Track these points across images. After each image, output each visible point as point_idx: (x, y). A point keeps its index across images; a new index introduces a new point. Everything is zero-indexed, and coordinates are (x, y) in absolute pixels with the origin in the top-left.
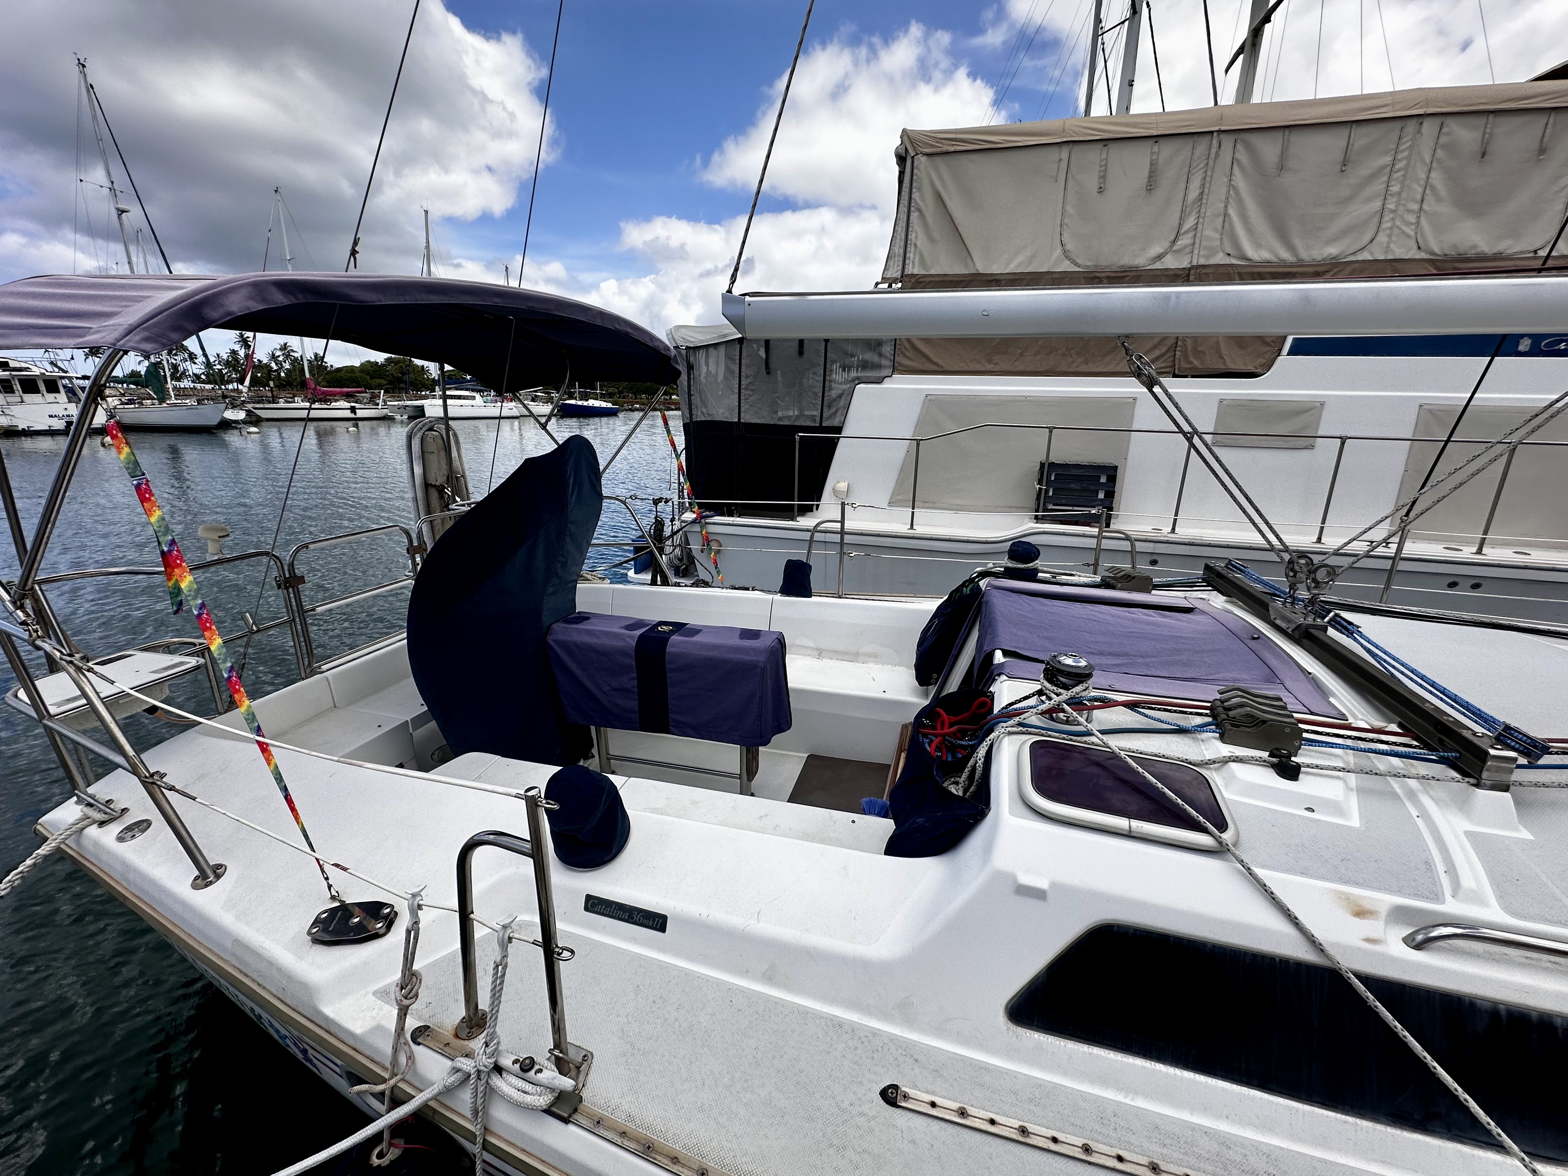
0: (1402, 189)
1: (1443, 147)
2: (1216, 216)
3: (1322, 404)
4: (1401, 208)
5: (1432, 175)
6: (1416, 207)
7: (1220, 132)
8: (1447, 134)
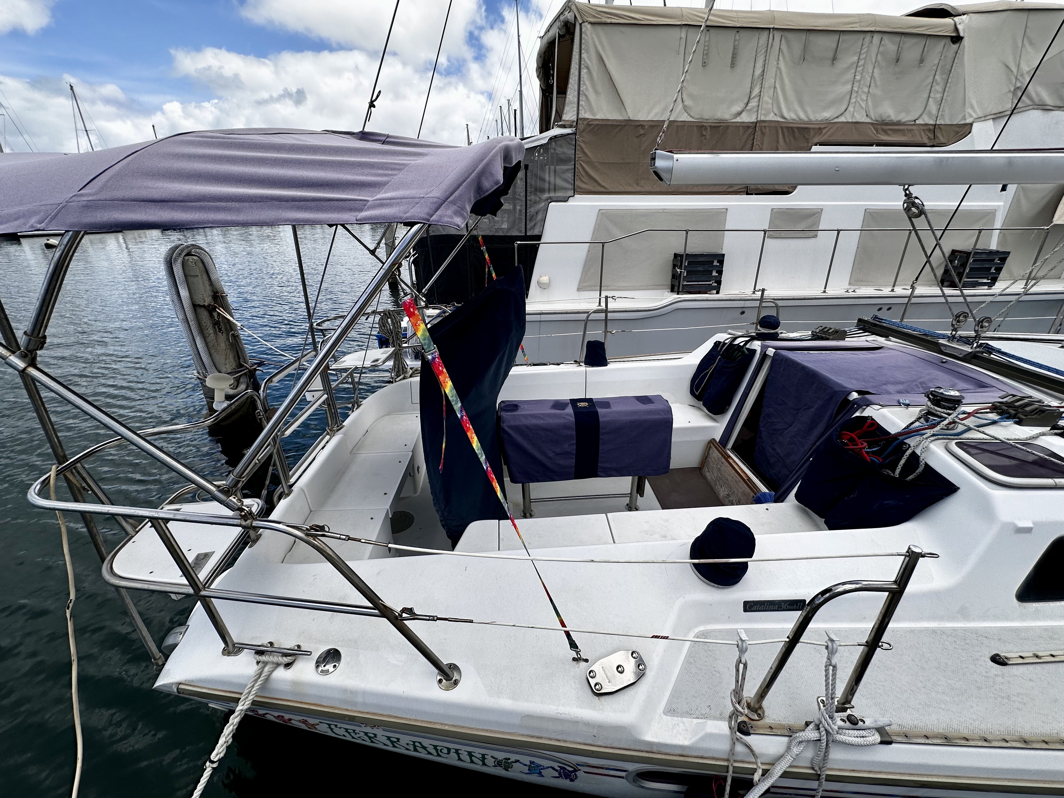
0: (861, 78)
1: (881, 53)
2: (770, 88)
3: (822, 210)
4: (860, 90)
5: (875, 71)
6: (867, 90)
7: (774, 29)
8: (883, 45)
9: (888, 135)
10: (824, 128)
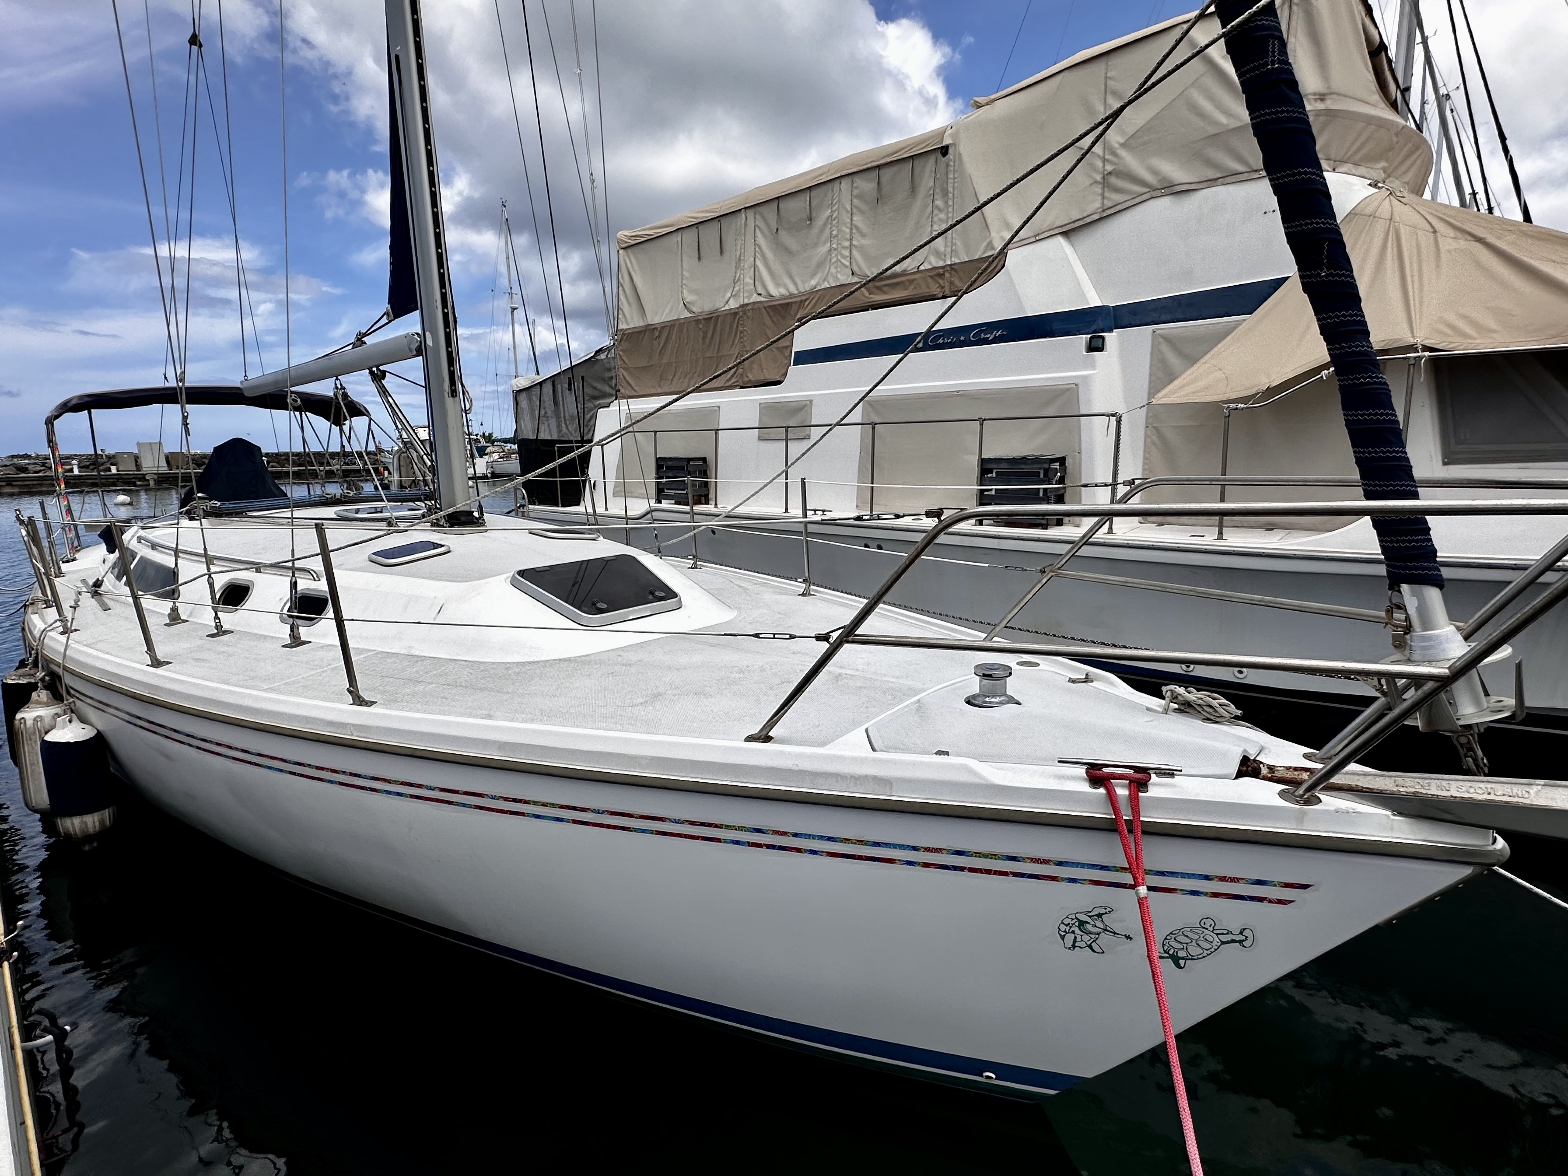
0: (838, 232)
1: (856, 197)
2: (750, 268)
3: (811, 401)
4: (840, 246)
5: (855, 218)
6: (847, 244)
7: (746, 208)
8: (856, 188)
9: (885, 293)
10: (806, 300)
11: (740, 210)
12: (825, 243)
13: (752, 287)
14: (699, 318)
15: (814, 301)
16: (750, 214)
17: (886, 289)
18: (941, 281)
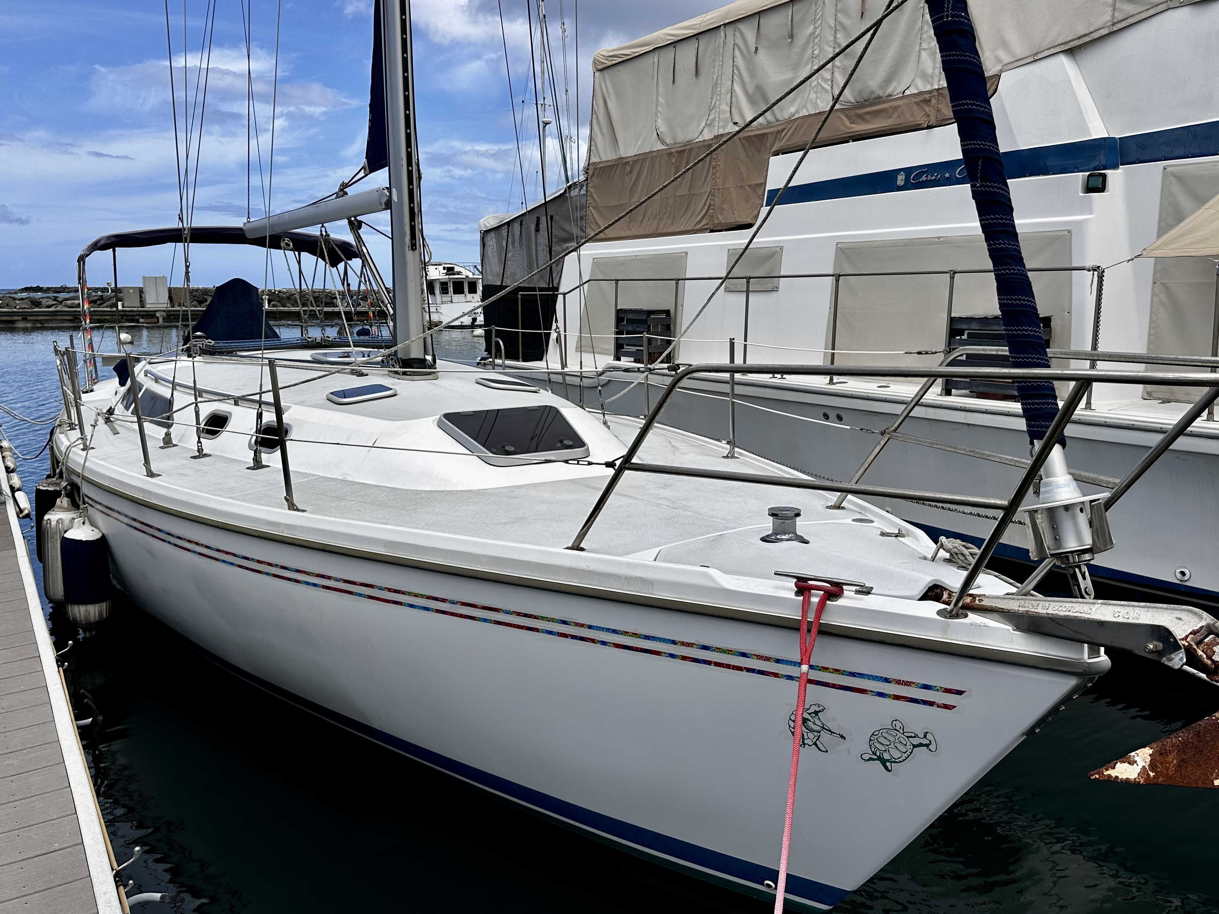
0: (819, 51)
1: (841, 11)
2: (727, 93)
3: (782, 248)
5: (838, 36)
7: (725, 25)
8: (841, 1)
9: (866, 121)
10: (783, 130)
11: (720, 26)
12: (807, 64)
13: (728, 114)
14: (673, 150)
15: (790, 132)
16: (730, 31)
17: (868, 117)
18: (927, 109)
